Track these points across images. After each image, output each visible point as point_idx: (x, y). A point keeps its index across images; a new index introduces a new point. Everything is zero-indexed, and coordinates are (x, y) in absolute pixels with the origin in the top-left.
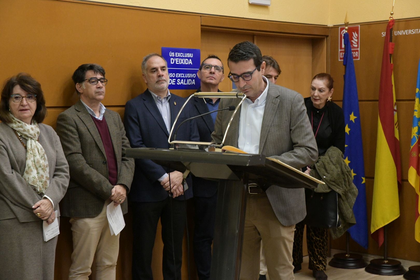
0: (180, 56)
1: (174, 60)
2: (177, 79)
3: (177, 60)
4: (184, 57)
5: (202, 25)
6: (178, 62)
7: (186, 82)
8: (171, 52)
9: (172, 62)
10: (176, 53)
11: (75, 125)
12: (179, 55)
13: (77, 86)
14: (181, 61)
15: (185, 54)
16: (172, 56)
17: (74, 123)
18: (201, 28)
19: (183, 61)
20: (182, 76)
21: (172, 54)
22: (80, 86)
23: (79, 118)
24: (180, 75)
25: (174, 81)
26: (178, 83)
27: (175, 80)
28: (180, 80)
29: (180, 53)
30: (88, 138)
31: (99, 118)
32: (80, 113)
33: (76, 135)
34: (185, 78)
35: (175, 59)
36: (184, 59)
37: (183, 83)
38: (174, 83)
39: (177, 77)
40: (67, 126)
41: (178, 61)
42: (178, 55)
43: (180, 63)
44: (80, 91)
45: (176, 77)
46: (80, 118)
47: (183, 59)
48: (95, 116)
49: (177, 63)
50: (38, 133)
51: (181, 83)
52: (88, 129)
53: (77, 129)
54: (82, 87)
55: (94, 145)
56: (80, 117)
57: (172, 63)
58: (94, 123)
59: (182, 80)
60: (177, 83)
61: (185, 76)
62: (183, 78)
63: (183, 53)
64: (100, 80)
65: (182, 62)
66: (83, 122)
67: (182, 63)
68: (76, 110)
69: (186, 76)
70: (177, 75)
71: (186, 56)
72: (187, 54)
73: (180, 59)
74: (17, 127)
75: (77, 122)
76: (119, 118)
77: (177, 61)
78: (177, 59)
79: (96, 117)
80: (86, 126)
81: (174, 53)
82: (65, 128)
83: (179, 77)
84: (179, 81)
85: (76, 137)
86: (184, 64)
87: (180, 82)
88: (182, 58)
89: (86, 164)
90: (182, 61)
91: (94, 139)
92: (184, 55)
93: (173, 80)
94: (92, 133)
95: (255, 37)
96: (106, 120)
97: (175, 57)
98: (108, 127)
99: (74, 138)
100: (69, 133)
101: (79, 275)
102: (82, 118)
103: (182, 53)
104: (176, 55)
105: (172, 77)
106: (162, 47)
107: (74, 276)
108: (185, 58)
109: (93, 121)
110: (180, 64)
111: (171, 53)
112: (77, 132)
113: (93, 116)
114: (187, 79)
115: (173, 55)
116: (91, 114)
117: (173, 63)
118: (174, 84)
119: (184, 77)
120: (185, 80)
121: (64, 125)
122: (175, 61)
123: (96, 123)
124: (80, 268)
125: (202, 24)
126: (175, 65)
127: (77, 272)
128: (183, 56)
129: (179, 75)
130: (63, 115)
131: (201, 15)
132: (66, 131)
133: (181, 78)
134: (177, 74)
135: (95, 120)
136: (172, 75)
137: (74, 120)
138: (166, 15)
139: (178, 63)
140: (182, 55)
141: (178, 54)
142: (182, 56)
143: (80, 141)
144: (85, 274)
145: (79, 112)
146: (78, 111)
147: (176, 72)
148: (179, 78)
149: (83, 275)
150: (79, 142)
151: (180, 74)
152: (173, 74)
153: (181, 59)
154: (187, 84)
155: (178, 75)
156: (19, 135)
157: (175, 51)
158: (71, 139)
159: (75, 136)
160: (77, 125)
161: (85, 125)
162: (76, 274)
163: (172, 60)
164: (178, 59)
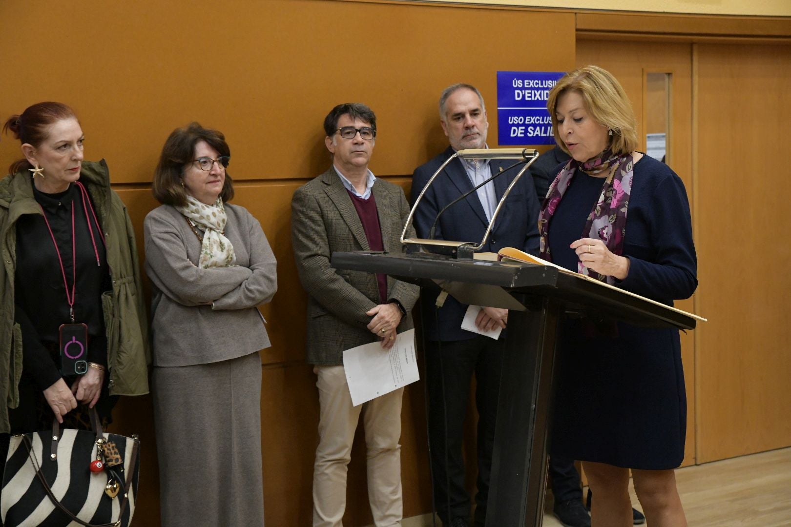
0: (533, 86)
1: (522, 93)
2: (527, 126)
3: (528, 93)
4: (542, 87)
5: (577, 30)
6: (528, 97)
7: (545, 132)
8: (515, 79)
9: (519, 96)
10: (526, 81)
11: (319, 209)
12: (532, 84)
13: (327, 142)
14: (535, 95)
15: (544, 82)
16: (518, 86)
17: (317, 206)
18: (576, 35)
19: (540, 95)
20: (537, 121)
21: (517, 83)
22: (331, 142)
23: (326, 196)
24: (533, 120)
25: (522, 130)
26: (530, 133)
27: (523, 128)
28: (533, 129)
29: (533, 81)
30: (341, 230)
31: (363, 195)
32: (330, 187)
33: (319, 226)
34: (544, 125)
35: (523, 91)
36: (542, 91)
37: (539, 133)
38: (521, 133)
39: (528, 123)
40: (305, 210)
41: (530, 95)
42: (529, 85)
43: (533, 99)
44: (332, 150)
45: (526, 123)
46: (328, 196)
47: (539, 91)
48: (356, 192)
49: (527, 99)
50: (223, 221)
51: (536, 133)
52: (341, 215)
53: (322, 216)
54: (333, 144)
55: (352, 242)
56: (329, 193)
57: (517, 99)
58: (352, 203)
59: (538, 128)
60: (528, 134)
61: (543, 120)
62: (540, 126)
63: (540, 81)
64: (359, 131)
65: (538, 96)
66: (333, 203)
67: (538, 99)
68: (323, 182)
69: (546, 121)
70: (527, 120)
71: (545, 85)
72: (547, 81)
73: (533, 91)
74: (190, 211)
75: (321, 203)
76: (401, 197)
77: (527, 95)
78: (527, 91)
79: (358, 194)
80: (338, 210)
81: (521, 81)
82: (302, 212)
83: (531, 123)
84: (531, 129)
85: (321, 229)
86: (541, 101)
87: (534, 131)
88: (538, 89)
89: (336, 274)
90: (538, 94)
91: (352, 232)
92: (542, 84)
93: (520, 128)
94: (349, 221)
95: (695, 47)
96: (376, 200)
97: (522, 89)
98: (377, 212)
99: (317, 232)
100: (308, 222)
101: (330, 463)
102: (332, 196)
103: (538, 81)
104: (526, 84)
105: (518, 123)
106: (498, 72)
107: (321, 464)
108: (544, 89)
109: (351, 201)
110: (534, 101)
111: (517, 81)
112: (322, 221)
113: (351, 192)
114: (546, 126)
115: (520, 85)
116: (349, 189)
117: (520, 98)
118: (523, 135)
119: (541, 122)
120: (543, 128)
121: (301, 209)
122: (524, 96)
123: (357, 203)
124: (330, 450)
125: (579, 27)
126: (523, 102)
127: (325, 456)
128: (540, 86)
129: (531, 120)
130: (301, 192)
131: (576, 12)
132: (304, 219)
133: (535, 126)
134: (527, 118)
135: (355, 200)
136: (518, 120)
137: (316, 200)
138: (505, 15)
139: (530, 99)
140: (537, 84)
141: (529, 82)
142: (537, 86)
143: (328, 236)
144: (339, 461)
145: (329, 185)
146: (326, 184)
147: (525, 114)
148: (532, 125)
149: (334, 464)
150: (325, 237)
151: (534, 117)
152: (519, 118)
153: (536, 91)
154: (548, 135)
155: (529, 120)
156: (194, 225)
157: (523, 76)
158: (312, 233)
159: (318, 228)
160: (321, 210)
161: (336, 207)
162: (324, 460)
163: (518, 94)
164: (530, 91)
